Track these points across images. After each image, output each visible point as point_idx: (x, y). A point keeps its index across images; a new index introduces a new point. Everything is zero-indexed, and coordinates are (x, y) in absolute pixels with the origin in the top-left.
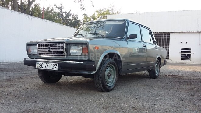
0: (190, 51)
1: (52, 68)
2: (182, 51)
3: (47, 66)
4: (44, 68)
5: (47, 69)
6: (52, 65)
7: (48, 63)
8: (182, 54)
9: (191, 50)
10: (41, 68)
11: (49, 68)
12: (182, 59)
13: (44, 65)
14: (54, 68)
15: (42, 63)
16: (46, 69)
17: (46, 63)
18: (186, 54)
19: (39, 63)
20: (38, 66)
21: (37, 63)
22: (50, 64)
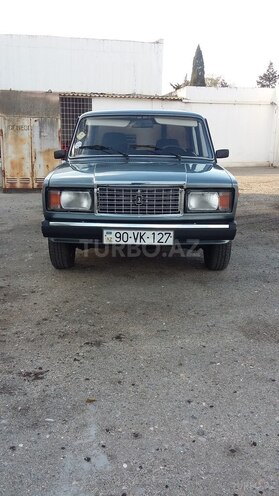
1: (156, 241)
3: (141, 237)
4: (131, 242)
5: (143, 243)
7: (143, 232)
10: (121, 243)
11: (149, 241)
13: (131, 235)
14: (163, 240)
15: (121, 232)
16: (138, 243)
17: (136, 233)
19: (114, 232)
20: (110, 238)
21: (105, 232)
22: (149, 233)
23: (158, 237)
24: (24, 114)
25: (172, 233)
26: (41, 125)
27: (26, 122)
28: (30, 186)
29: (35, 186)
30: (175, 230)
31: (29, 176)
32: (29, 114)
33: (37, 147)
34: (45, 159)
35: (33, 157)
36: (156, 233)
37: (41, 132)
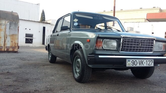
0: (32, 37)
1: (148, 65)
2: (26, 36)
3: (142, 63)
4: (138, 65)
5: (143, 66)
6: (148, 61)
7: (143, 60)
8: (26, 39)
9: (33, 35)
10: (134, 66)
11: (145, 65)
12: (26, 43)
13: (138, 62)
14: (150, 64)
15: (134, 60)
16: (141, 66)
17: (140, 60)
18: (29, 39)
19: (131, 60)
20: (129, 64)
21: (127, 60)
22: (145, 61)
23: (148, 63)
24: (3, 19)
25: (153, 60)
26: (10, 24)
27: (3, 22)
28: (3, 50)
29: (6, 50)
30: (154, 59)
31: (3, 45)
32: (5, 19)
33: (8, 33)
34: (11, 39)
35: (5, 37)
36: (148, 60)
37: (10, 27)
